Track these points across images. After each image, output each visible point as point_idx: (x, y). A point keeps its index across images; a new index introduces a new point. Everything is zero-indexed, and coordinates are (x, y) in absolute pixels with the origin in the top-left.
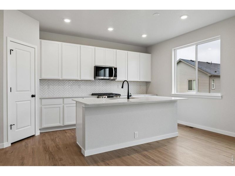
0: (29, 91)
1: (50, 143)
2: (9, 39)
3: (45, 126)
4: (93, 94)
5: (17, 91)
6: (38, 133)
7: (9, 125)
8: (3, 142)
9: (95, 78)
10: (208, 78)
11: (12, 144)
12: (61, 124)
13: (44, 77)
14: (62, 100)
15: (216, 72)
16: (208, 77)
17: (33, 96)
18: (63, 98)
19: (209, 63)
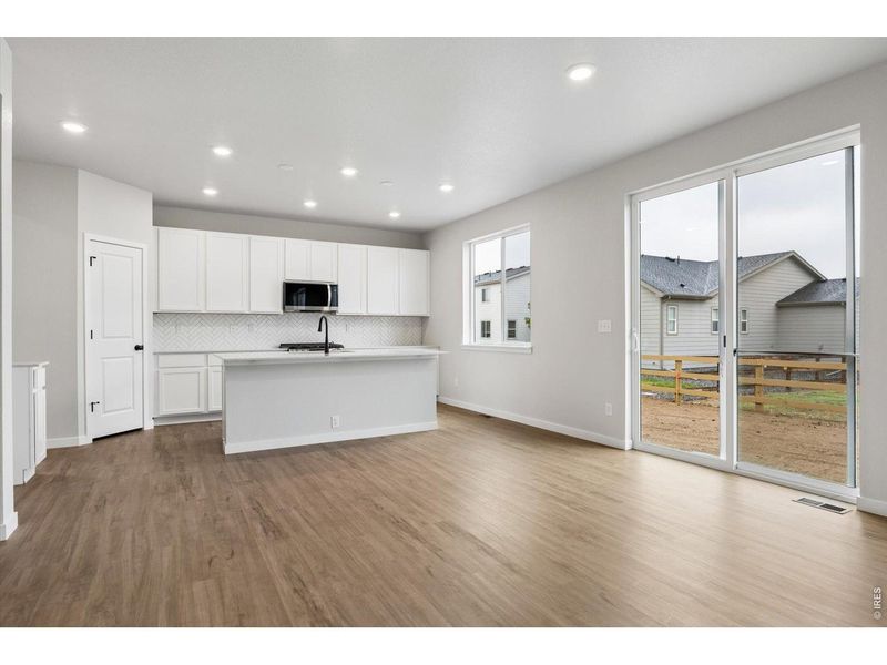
0: (128, 337)
1: (169, 440)
2: (89, 236)
3: (165, 411)
4: (282, 346)
5: (104, 337)
6: (149, 425)
7: (89, 402)
8: (77, 434)
9: (284, 308)
10: (658, 303)
11: (94, 440)
12: (202, 409)
13: (165, 307)
14: (202, 356)
15: (682, 285)
16: (659, 300)
17: (138, 348)
18: (207, 353)
19: (674, 260)
